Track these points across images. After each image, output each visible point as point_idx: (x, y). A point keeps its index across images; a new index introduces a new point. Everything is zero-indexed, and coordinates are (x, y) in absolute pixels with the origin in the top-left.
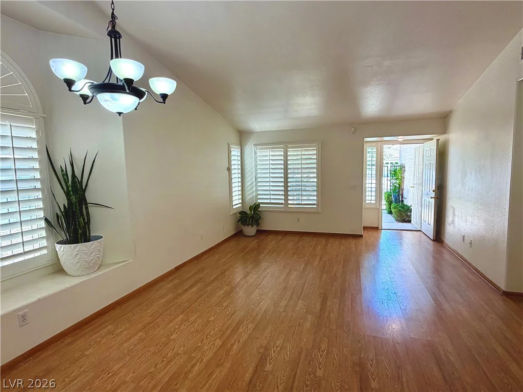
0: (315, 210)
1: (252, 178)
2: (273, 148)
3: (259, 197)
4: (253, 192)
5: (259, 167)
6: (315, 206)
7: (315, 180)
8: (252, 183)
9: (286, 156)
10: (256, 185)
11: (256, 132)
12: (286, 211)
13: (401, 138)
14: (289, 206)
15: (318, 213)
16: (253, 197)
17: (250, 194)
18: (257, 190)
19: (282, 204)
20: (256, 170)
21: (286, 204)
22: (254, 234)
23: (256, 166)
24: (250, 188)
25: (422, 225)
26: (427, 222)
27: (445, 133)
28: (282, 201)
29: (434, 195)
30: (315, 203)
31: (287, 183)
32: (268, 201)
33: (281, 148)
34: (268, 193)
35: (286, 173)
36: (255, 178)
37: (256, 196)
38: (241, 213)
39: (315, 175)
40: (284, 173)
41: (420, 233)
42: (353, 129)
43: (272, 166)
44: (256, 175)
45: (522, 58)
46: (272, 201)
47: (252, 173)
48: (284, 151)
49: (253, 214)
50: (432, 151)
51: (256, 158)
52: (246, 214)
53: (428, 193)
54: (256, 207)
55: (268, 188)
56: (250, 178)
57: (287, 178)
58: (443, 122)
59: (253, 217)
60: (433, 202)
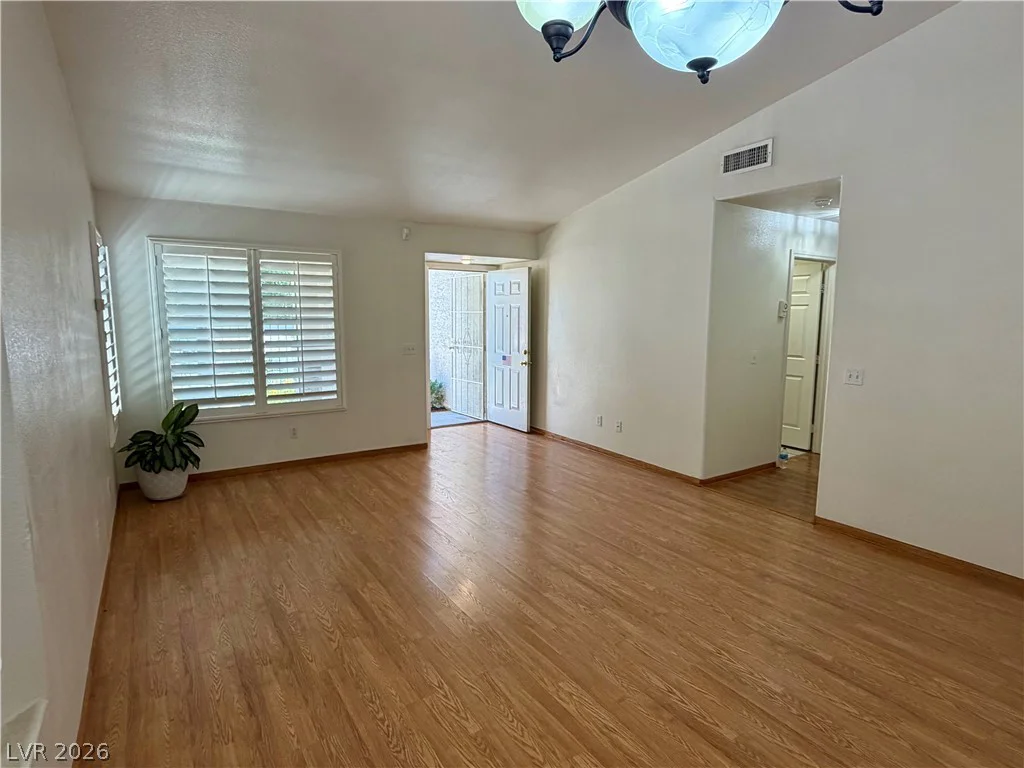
0: (332, 406)
1: (148, 333)
2: (216, 252)
3: (175, 387)
5: (171, 301)
6: (335, 396)
8: (149, 348)
9: (255, 275)
10: (164, 353)
11: (157, 201)
12: (262, 415)
13: (466, 260)
14: (269, 402)
15: (343, 411)
16: (155, 388)
17: (141, 381)
18: (166, 368)
19: (251, 398)
20: (162, 310)
21: (262, 397)
22: (180, 491)
23: (161, 298)
24: (141, 361)
25: (489, 411)
26: (507, 406)
27: (537, 258)
28: (252, 392)
29: (526, 358)
30: (334, 388)
31: (262, 345)
32: (211, 395)
33: (241, 254)
34: (209, 372)
35: (257, 321)
36: (158, 334)
37: (168, 382)
38: (137, 439)
39: (331, 326)
40: (252, 320)
41: (482, 425)
42: (406, 231)
43: (215, 302)
44: (163, 323)
45: (726, 170)
46: (221, 395)
47: (148, 318)
48: (249, 263)
49: (179, 437)
50: (515, 287)
51: (160, 274)
52: (153, 437)
53: (504, 358)
54: (183, 417)
55: (208, 360)
56: (140, 333)
57: (261, 333)
58: (534, 239)
59: (179, 444)
60: (525, 371)
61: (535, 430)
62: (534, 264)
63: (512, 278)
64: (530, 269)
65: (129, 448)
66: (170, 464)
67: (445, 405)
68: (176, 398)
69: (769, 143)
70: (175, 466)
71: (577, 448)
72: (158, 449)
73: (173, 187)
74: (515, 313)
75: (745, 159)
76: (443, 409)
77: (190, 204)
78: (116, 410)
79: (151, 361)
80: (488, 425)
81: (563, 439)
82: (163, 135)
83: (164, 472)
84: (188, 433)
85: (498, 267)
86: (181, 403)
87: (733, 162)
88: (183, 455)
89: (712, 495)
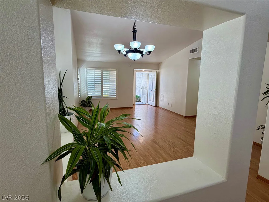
0: (115, 98)
1: (84, 84)
2: (96, 70)
4: (85, 91)
7: (115, 85)
8: (84, 87)
9: (102, 74)
10: (87, 87)
11: (87, 61)
12: (102, 99)
13: (143, 70)
14: (104, 97)
15: (117, 99)
16: (85, 93)
17: (83, 92)
18: (87, 90)
19: (100, 96)
20: (87, 80)
21: (102, 96)
22: (88, 111)
23: (87, 78)
24: (83, 89)
25: (148, 102)
26: (151, 101)
27: (158, 69)
28: (101, 95)
29: (155, 91)
30: (115, 95)
31: (103, 86)
32: (94, 95)
33: (100, 70)
34: (94, 91)
35: (102, 82)
36: (86, 84)
37: (87, 93)
38: (83, 101)
39: (115, 83)
40: (101, 82)
41: (147, 105)
42: (130, 65)
43: (95, 78)
44: (87, 82)
45: (191, 53)
46: (96, 95)
47: (85, 81)
48: (101, 71)
49: (89, 102)
50: (154, 76)
51: (87, 74)
52: (85, 101)
53: (151, 91)
54: (90, 98)
55: (94, 89)
56: (83, 84)
57: (103, 84)
58: (158, 66)
59: (89, 103)
60: (155, 93)
61: (157, 106)
62: (157, 71)
63: (153, 73)
64: (156, 72)
65: (81, 103)
66: (87, 106)
67: (141, 101)
68: (88, 95)
69: (198, 48)
70: (88, 106)
71: (163, 110)
72: (85, 103)
73: (89, 59)
74: (153, 81)
75: (194, 51)
76: (140, 102)
77: (92, 61)
78: (79, 97)
79: (85, 89)
80: (148, 105)
81: (162, 108)
82: (88, 51)
83: (86, 107)
84: (90, 101)
85: (151, 71)
86: (89, 96)
87: (192, 51)
88: (89, 105)
89: (187, 120)
